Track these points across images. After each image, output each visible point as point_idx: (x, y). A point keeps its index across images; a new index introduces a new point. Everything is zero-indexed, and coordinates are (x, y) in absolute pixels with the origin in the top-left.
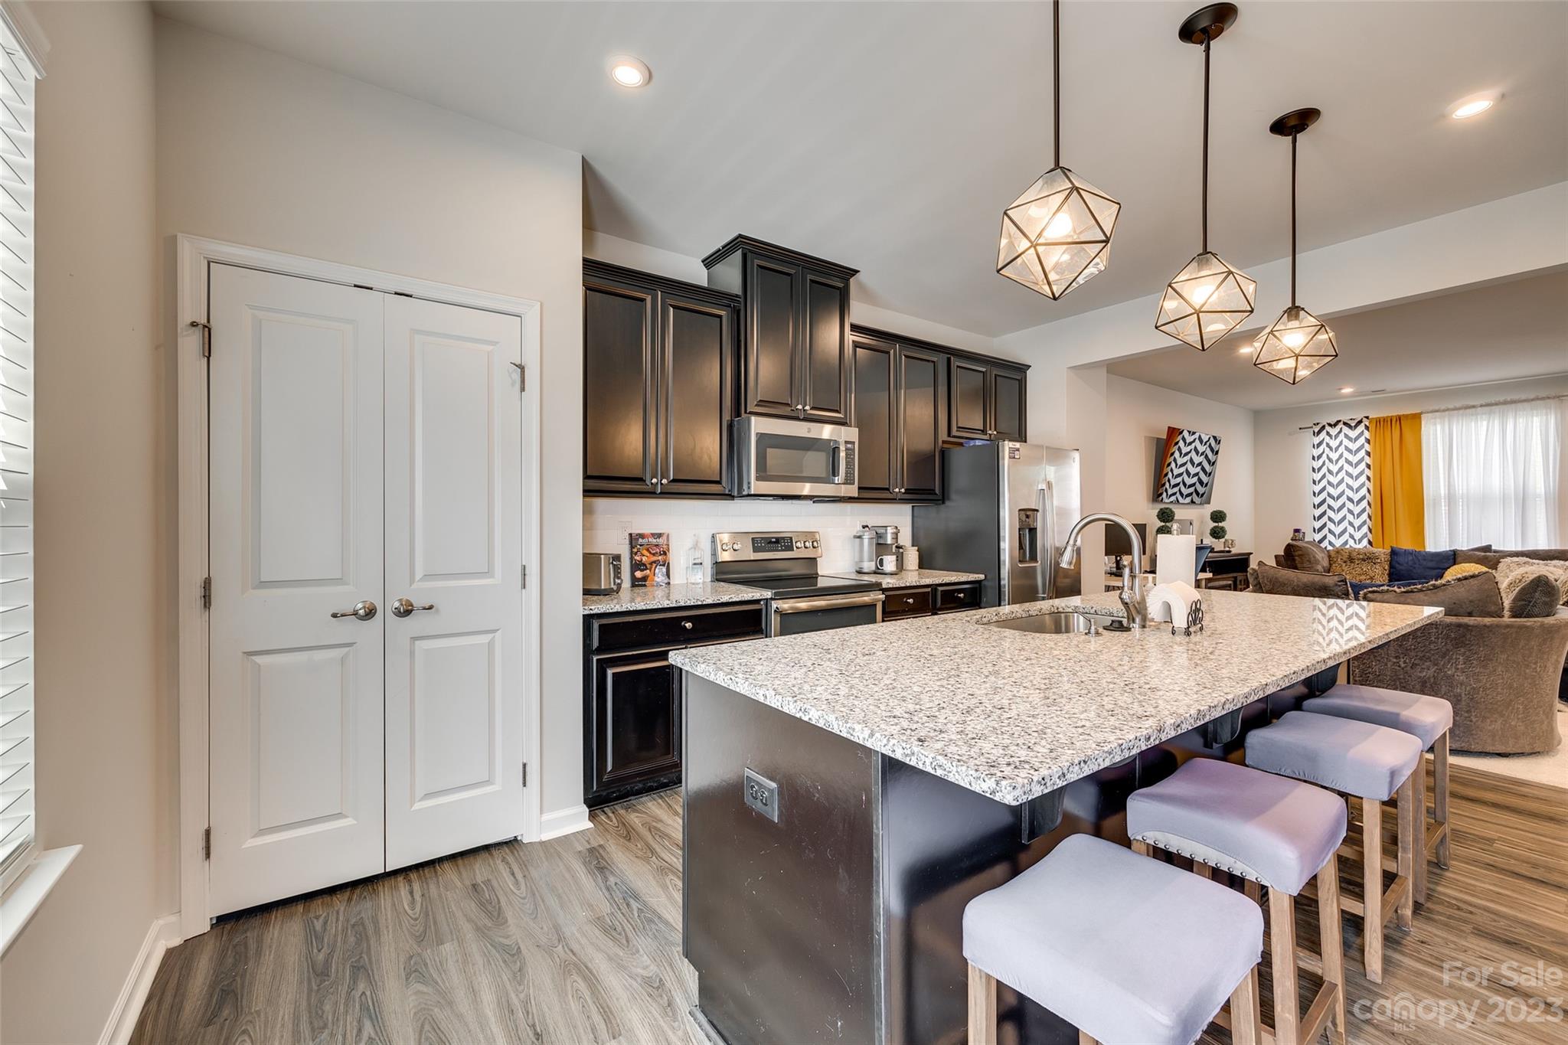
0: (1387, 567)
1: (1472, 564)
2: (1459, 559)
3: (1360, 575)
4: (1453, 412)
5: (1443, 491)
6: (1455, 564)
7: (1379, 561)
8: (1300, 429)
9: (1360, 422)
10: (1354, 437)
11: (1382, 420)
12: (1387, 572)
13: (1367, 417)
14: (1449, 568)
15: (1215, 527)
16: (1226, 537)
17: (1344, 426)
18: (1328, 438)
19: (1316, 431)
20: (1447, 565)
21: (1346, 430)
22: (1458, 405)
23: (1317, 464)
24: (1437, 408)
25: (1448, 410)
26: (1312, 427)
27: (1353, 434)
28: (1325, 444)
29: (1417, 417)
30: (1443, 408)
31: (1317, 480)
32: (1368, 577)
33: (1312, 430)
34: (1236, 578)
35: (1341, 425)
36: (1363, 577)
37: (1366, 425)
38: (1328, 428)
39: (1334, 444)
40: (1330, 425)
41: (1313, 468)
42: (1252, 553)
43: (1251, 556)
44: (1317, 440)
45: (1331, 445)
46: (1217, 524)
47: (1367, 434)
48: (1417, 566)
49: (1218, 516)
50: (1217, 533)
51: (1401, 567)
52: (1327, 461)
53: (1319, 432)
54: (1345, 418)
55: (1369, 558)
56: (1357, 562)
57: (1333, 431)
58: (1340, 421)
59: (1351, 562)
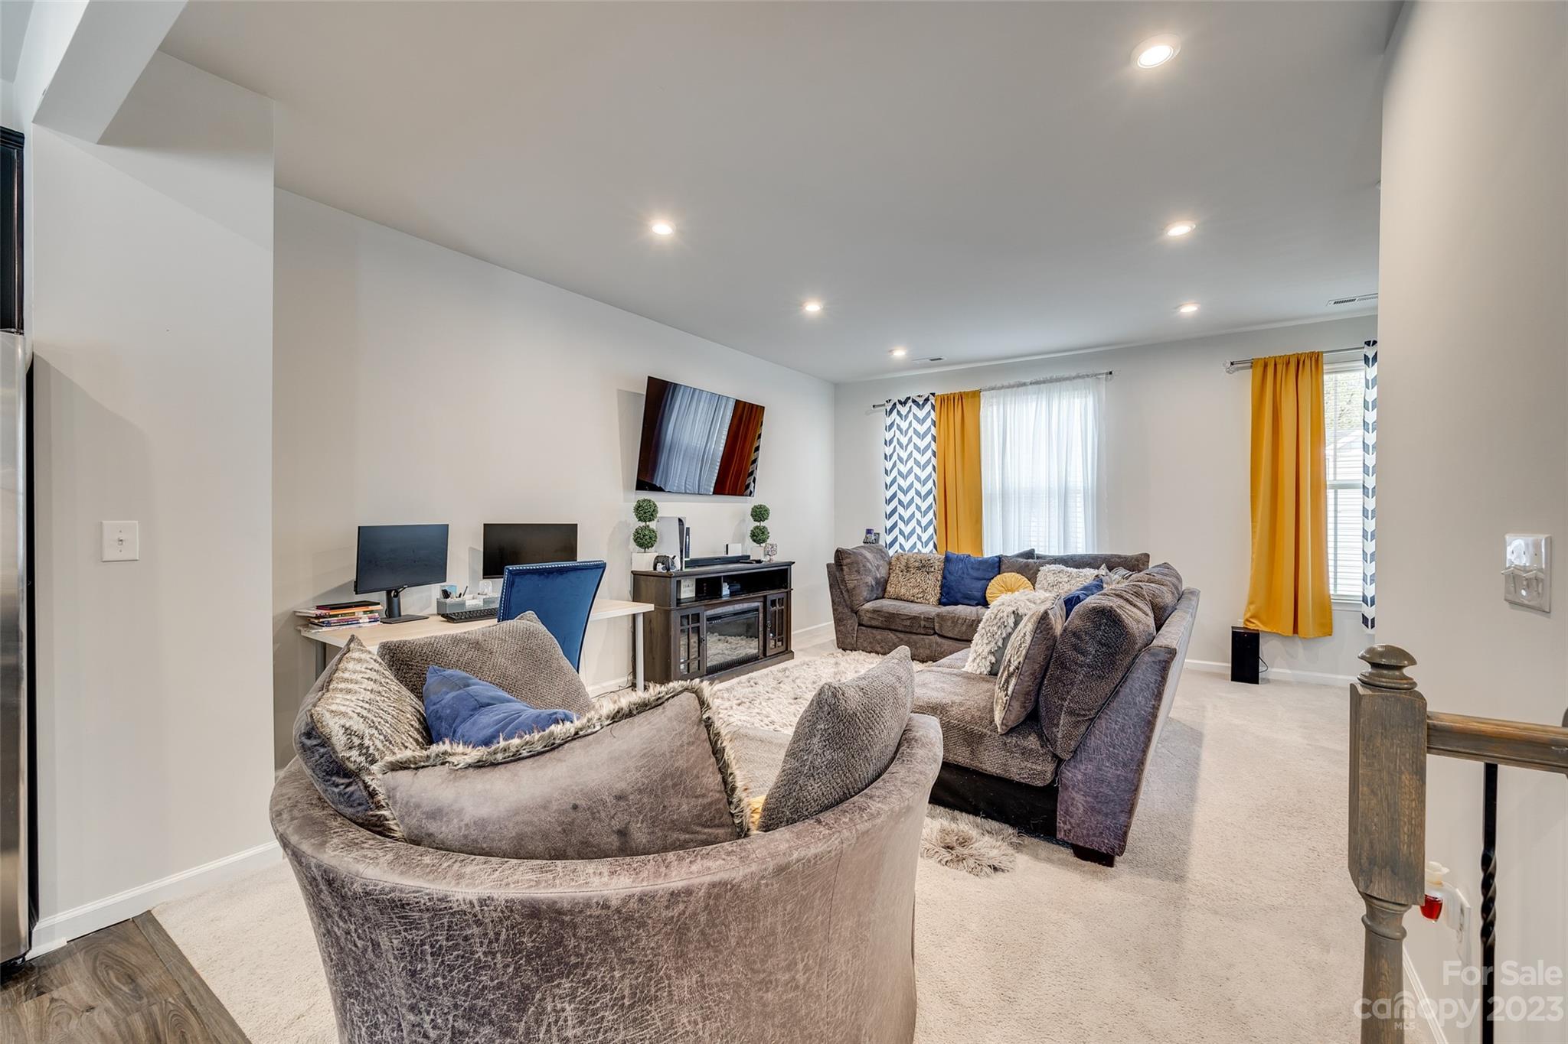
0: (939, 578)
1: (1013, 574)
2: (1003, 567)
3: (914, 587)
4: (1007, 390)
5: (998, 486)
6: (999, 574)
7: (933, 570)
8: (874, 406)
9: (927, 400)
10: (921, 418)
11: (946, 397)
12: (939, 584)
13: (933, 394)
14: (993, 578)
15: (757, 527)
16: (769, 541)
17: (913, 405)
18: (898, 418)
19: (888, 410)
20: (991, 575)
21: (915, 408)
22: (1012, 382)
23: (889, 450)
24: (993, 385)
25: (1002, 387)
26: (884, 405)
27: (921, 414)
28: (895, 426)
29: (976, 395)
30: (999, 385)
31: (889, 469)
32: (921, 590)
33: (883, 408)
34: (765, 597)
35: (910, 403)
36: (916, 591)
37: (932, 403)
38: (899, 406)
39: (904, 425)
40: (900, 402)
41: (885, 455)
42: (794, 563)
43: (792, 566)
44: (889, 421)
45: (902, 426)
46: (758, 524)
47: (933, 415)
48: (965, 576)
49: (759, 514)
50: (759, 536)
51: (953, 578)
52: (898, 447)
53: (891, 411)
54: (913, 395)
55: (924, 566)
56: (913, 571)
57: (904, 410)
58: (909, 398)
59: (908, 571)
